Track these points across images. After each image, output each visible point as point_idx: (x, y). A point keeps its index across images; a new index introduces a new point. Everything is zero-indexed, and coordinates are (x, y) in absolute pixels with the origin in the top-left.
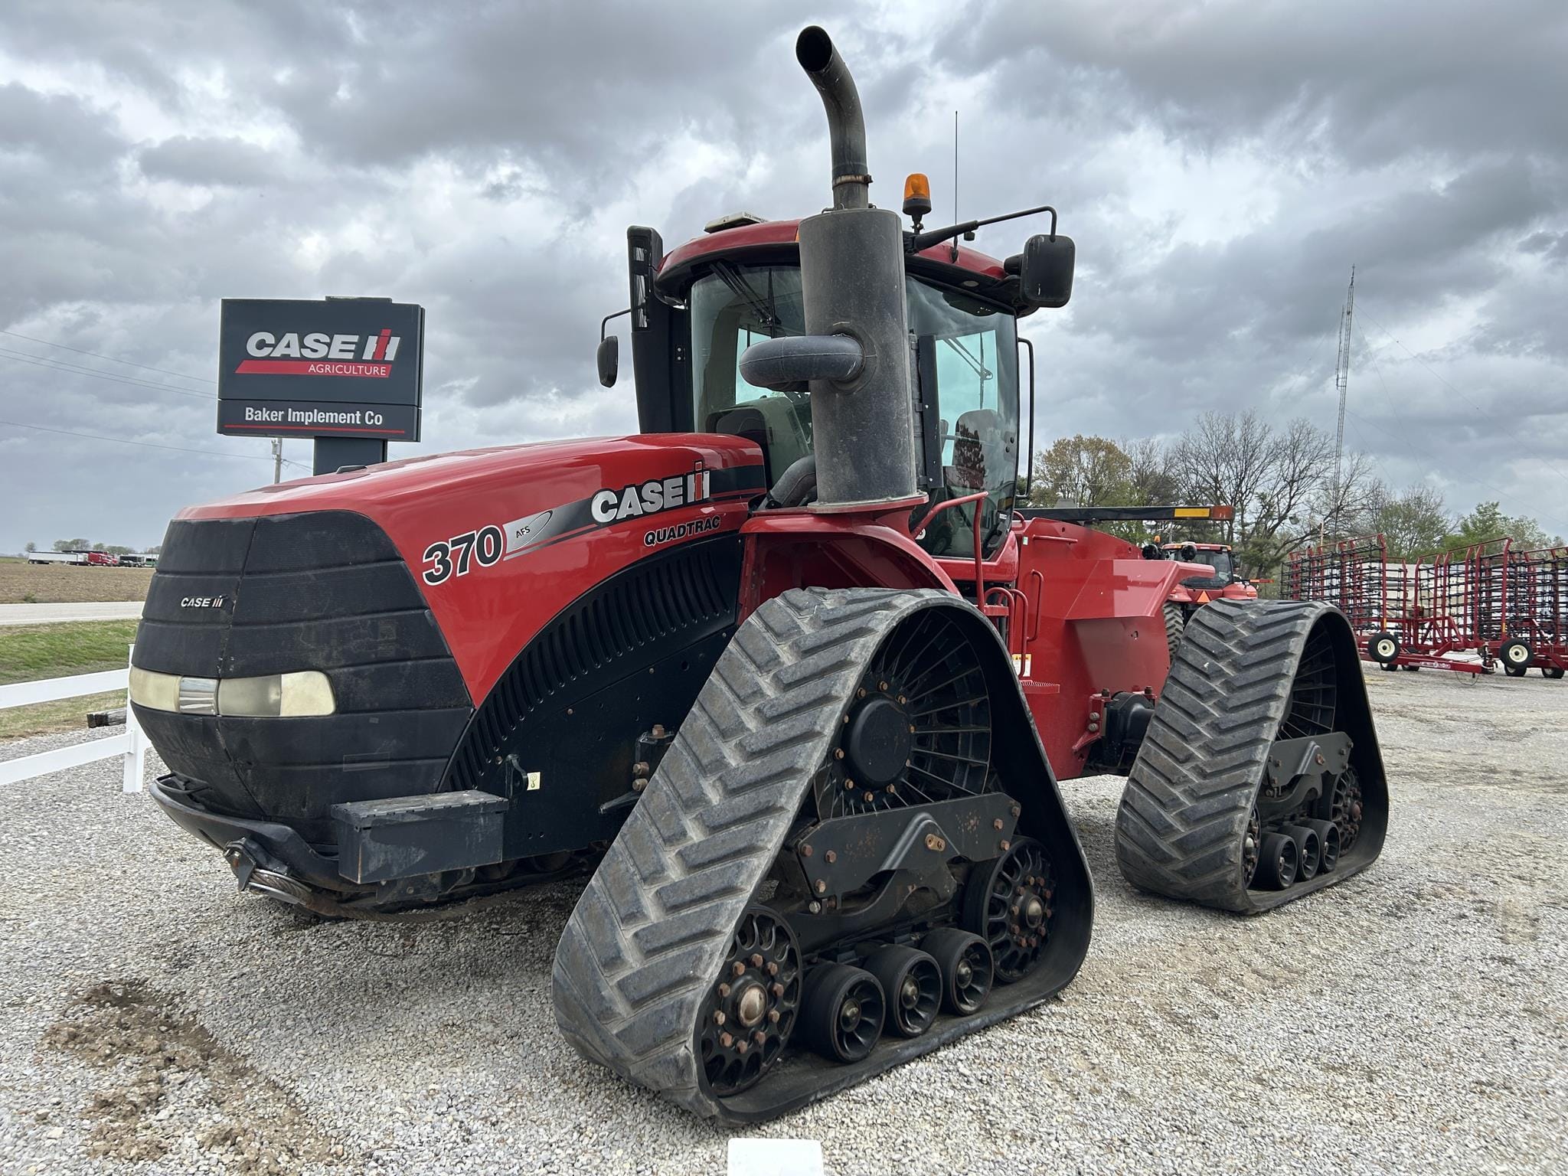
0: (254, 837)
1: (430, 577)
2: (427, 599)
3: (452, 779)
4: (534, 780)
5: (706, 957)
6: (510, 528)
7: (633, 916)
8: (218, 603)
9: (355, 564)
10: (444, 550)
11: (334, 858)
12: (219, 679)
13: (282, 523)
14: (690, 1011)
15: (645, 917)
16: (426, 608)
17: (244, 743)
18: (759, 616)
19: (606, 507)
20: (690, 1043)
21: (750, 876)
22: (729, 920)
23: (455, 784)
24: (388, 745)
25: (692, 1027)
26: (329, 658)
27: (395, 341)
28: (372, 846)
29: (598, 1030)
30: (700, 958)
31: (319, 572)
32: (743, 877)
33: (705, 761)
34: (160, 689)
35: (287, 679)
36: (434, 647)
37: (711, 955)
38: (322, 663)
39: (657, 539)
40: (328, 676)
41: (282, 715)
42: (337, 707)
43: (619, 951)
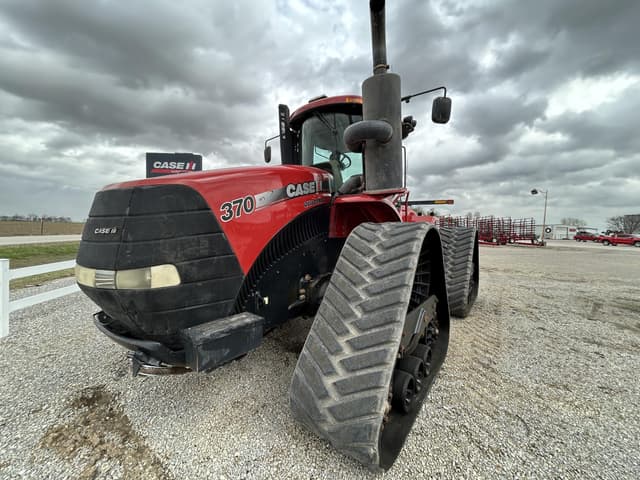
0: (141, 349)
1: (224, 218)
2: (224, 229)
3: (236, 308)
4: (266, 300)
5: (379, 402)
6: (257, 197)
7: (331, 372)
8: (114, 231)
9: (188, 210)
10: (230, 206)
11: (182, 351)
12: (116, 270)
13: (147, 190)
14: (376, 431)
15: (337, 374)
16: (221, 232)
17: (132, 303)
18: (355, 233)
19: (292, 191)
20: (376, 447)
21: (392, 356)
22: (387, 381)
23: (238, 311)
24: (208, 296)
25: (377, 439)
26: (176, 258)
27: (194, 165)
28: (203, 353)
29: (317, 427)
30: (377, 403)
31: (169, 215)
32: (389, 357)
33: (349, 297)
34: (85, 275)
35: (153, 269)
36: (226, 249)
37: (382, 401)
38: (173, 260)
39: (308, 205)
40: (177, 267)
41: (153, 287)
42: (182, 280)
43: (327, 392)
